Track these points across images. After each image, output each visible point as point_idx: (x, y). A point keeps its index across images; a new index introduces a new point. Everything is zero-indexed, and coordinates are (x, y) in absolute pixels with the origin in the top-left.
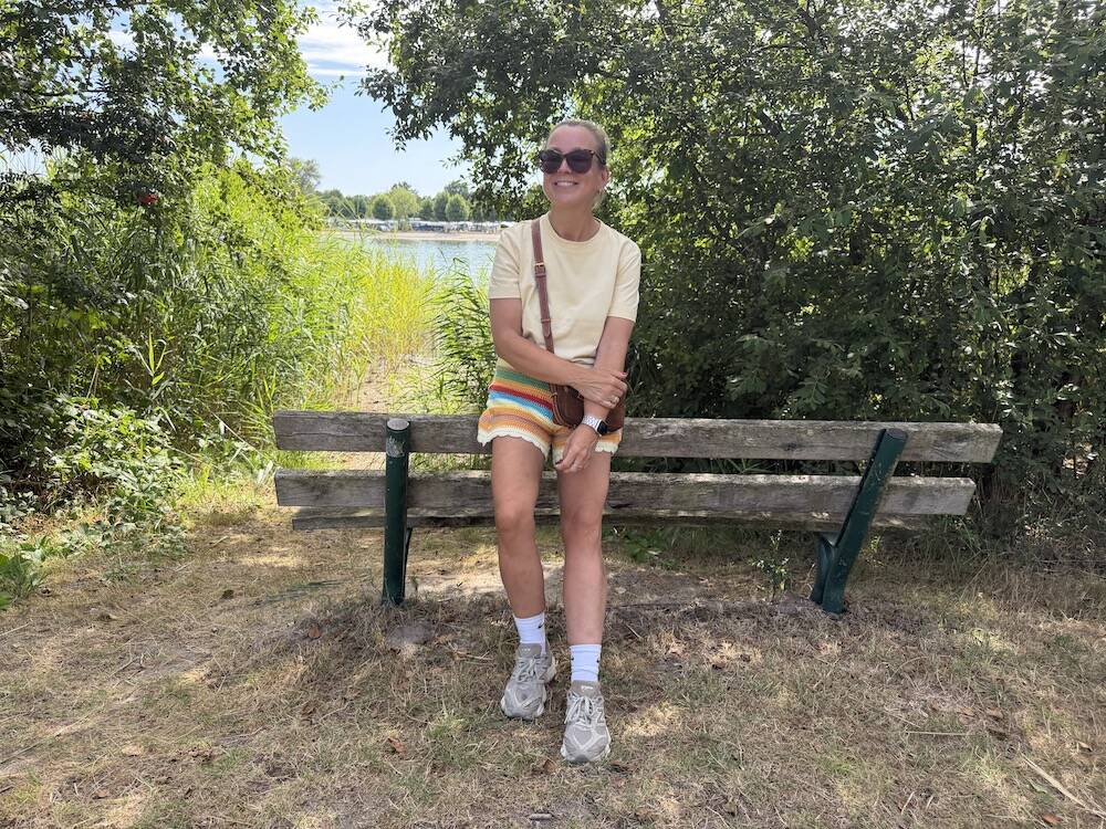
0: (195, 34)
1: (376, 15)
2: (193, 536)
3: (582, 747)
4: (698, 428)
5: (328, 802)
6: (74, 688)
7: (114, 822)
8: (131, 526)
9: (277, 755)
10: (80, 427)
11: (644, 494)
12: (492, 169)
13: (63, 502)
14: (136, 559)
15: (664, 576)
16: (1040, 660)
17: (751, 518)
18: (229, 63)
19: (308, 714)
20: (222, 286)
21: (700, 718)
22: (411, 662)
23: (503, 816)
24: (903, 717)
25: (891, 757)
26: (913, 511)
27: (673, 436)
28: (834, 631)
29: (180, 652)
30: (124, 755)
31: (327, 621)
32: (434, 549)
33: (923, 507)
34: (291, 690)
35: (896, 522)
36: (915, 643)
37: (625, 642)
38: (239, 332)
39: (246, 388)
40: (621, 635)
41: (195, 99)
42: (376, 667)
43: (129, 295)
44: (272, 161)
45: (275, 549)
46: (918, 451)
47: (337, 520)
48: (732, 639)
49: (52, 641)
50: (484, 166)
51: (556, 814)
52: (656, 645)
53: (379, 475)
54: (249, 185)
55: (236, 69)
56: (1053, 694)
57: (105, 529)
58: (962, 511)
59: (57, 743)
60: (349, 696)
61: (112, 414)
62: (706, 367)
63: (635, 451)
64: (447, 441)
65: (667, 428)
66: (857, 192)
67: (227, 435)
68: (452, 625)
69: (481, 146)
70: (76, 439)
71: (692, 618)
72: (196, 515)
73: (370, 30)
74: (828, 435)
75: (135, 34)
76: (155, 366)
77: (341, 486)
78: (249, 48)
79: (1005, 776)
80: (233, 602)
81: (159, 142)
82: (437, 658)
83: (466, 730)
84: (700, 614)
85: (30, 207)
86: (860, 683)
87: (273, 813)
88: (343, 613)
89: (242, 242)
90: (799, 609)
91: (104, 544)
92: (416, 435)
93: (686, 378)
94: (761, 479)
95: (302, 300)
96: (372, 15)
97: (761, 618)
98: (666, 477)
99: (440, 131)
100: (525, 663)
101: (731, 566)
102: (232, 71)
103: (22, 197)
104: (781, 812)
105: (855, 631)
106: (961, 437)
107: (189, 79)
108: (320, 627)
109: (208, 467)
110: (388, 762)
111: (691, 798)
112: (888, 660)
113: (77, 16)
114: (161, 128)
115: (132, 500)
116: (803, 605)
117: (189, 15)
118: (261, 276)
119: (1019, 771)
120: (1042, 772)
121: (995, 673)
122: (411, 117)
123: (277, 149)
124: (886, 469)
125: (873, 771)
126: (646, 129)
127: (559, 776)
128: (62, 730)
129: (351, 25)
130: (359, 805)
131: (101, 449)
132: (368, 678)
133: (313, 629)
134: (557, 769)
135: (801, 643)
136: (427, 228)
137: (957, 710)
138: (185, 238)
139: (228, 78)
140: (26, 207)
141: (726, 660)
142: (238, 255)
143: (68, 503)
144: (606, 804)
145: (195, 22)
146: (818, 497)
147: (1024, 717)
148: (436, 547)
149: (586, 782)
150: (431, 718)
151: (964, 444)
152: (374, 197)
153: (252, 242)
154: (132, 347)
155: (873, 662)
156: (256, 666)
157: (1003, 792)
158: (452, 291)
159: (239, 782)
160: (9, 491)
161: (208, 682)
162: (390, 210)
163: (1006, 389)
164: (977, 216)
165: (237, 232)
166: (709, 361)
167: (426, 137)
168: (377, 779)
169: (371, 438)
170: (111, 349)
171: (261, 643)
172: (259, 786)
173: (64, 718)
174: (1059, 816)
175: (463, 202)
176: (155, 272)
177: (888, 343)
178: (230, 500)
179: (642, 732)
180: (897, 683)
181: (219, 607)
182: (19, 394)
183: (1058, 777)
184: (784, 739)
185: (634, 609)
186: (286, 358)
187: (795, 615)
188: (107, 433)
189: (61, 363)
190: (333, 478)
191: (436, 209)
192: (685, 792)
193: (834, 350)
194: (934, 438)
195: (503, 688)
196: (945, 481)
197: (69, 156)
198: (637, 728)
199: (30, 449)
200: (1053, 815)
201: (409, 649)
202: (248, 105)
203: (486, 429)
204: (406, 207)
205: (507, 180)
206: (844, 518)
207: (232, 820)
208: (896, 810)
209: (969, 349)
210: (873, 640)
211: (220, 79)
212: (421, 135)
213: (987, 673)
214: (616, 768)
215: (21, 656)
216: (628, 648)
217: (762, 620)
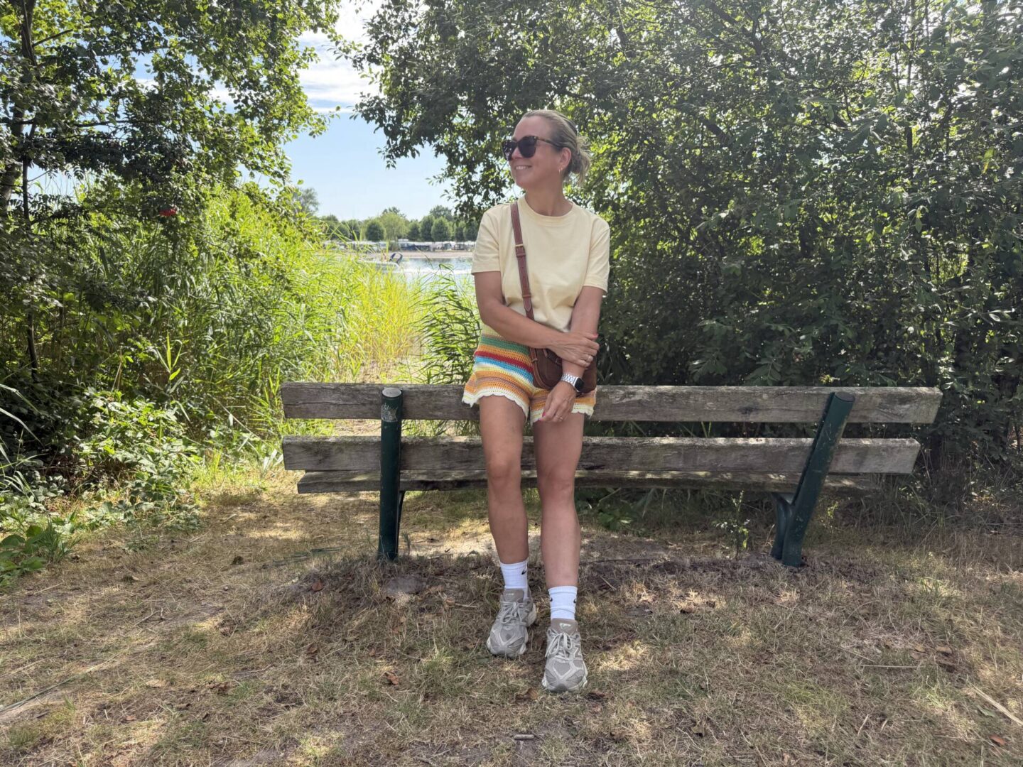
0: (209, 73)
1: (369, 49)
2: (205, 514)
3: (561, 677)
4: (661, 394)
5: (332, 725)
6: (102, 636)
7: (141, 741)
8: (151, 505)
9: (285, 687)
10: (105, 419)
11: (615, 456)
12: (473, 183)
13: (89, 486)
14: (155, 533)
15: (635, 542)
16: (988, 605)
17: (714, 480)
18: (239, 96)
19: (312, 654)
20: (232, 294)
21: (670, 655)
22: (404, 609)
23: (490, 736)
24: (858, 653)
25: (847, 687)
26: (863, 470)
27: (639, 401)
28: (793, 579)
29: (197, 607)
30: (148, 687)
31: (329, 576)
32: (423, 524)
33: (871, 466)
34: (296, 633)
35: (847, 483)
36: (869, 591)
37: (599, 592)
38: (246, 336)
39: (253, 385)
40: (596, 587)
41: (210, 127)
42: (374, 614)
43: (151, 299)
44: (277, 179)
45: (279, 524)
46: (865, 413)
47: (337, 483)
48: (699, 588)
49: (82, 598)
50: (465, 180)
51: (538, 735)
52: (628, 594)
53: (375, 440)
54: (256, 203)
55: (245, 102)
56: (999, 633)
57: (126, 508)
58: (908, 469)
59: (88, 678)
60: (349, 638)
61: (133, 405)
62: (671, 355)
63: (605, 416)
64: (436, 408)
65: (634, 394)
66: (803, 188)
67: (235, 425)
68: (441, 578)
69: (463, 163)
70: (101, 429)
71: (661, 571)
72: (208, 497)
73: (363, 62)
74: (782, 399)
75: (156, 74)
76: (173, 362)
77: (341, 451)
78: (256, 83)
79: (953, 702)
80: (243, 567)
81: (178, 164)
82: (426, 606)
83: (455, 665)
84: (669, 568)
85: (63, 224)
86: (818, 624)
87: (282, 733)
88: (342, 568)
89: (249, 254)
90: (761, 563)
91: (126, 521)
92: (409, 403)
93: (653, 366)
94: (721, 441)
95: (303, 305)
96: (365, 48)
97: (725, 571)
98: (634, 441)
99: (426, 149)
100: (508, 606)
101: (697, 533)
102: (241, 104)
103: (58, 215)
104: (746, 734)
105: (813, 580)
106: (904, 400)
107: (204, 110)
108: (322, 581)
109: (218, 455)
110: (385, 692)
111: (662, 721)
112: (843, 604)
113: (107, 57)
114: (179, 151)
115: (151, 481)
116: (764, 560)
117: (203, 56)
118: (265, 285)
119: (968, 699)
120: (989, 699)
121: (943, 615)
122: (399, 138)
123: (282, 169)
124: (836, 429)
125: (831, 698)
126: (611, 144)
127: (541, 703)
128: (92, 668)
129: (346, 57)
130: (360, 728)
131: (123, 438)
132: (366, 623)
133: (316, 583)
134: (538, 697)
135: (762, 592)
136: (413, 248)
137: (909, 647)
138: (200, 251)
139: (238, 110)
140: (60, 225)
141: (692, 606)
142: (246, 266)
143: (93, 485)
144: (584, 727)
145: (209, 62)
146: (773, 459)
147: (972, 653)
148: (425, 522)
149: (566, 708)
150: (424, 655)
151: (907, 406)
152: (366, 221)
153: (258, 255)
154: (151, 348)
155: (830, 607)
156: (265, 614)
157: (953, 716)
158: (439, 294)
159: (251, 709)
160: (41, 475)
161: (222, 630)
162: (381, 232)
163: (947, 364)
164: (913, 205)
165: (245, 246)
166: (673, 349)
167: (414, 155)
168: (375, 706)
169: (368, 406)
170: (133, 349)
171: (269, 596)
172: (268, 712)
173: (94, 660)
174: (1006, 737)
175: (447, 224)
176: (172, 283)
177: (837, 325)
178: (238, 485)
179: (616, 667)
180: (852, 625)
181: (230, 571)
182: (51, 389)
183: (1004, 703)
184: (747, 672)
185: (607, 564)
186: (289, 358)
187: (757, 568)
188: (128, 423)
189: (88, 363)
190: (334, 443)
191: (422, 231)
192: (655, 717)
193: (787, 332)
194: (879, 400)
195: (488, 631)
196: (891, 442)
197: (97, 181)
198: (611, 664)
199: (60, 438)
200: (1000, 736)
201: (403, 598)
202: (256, 133)
203: (471, 391)
204: (395, 229)
205: (487, 194)
206: (798, 480)
207: (245, 739)
208: (852, 732)
209: (911, 329)
210: (830, 587)
211: (231, 109)
212: (409, 153)
213: (937, 615)
214: (593, 697)
215: (54, 610)
216: (602, 597)
217: (727, 575)
